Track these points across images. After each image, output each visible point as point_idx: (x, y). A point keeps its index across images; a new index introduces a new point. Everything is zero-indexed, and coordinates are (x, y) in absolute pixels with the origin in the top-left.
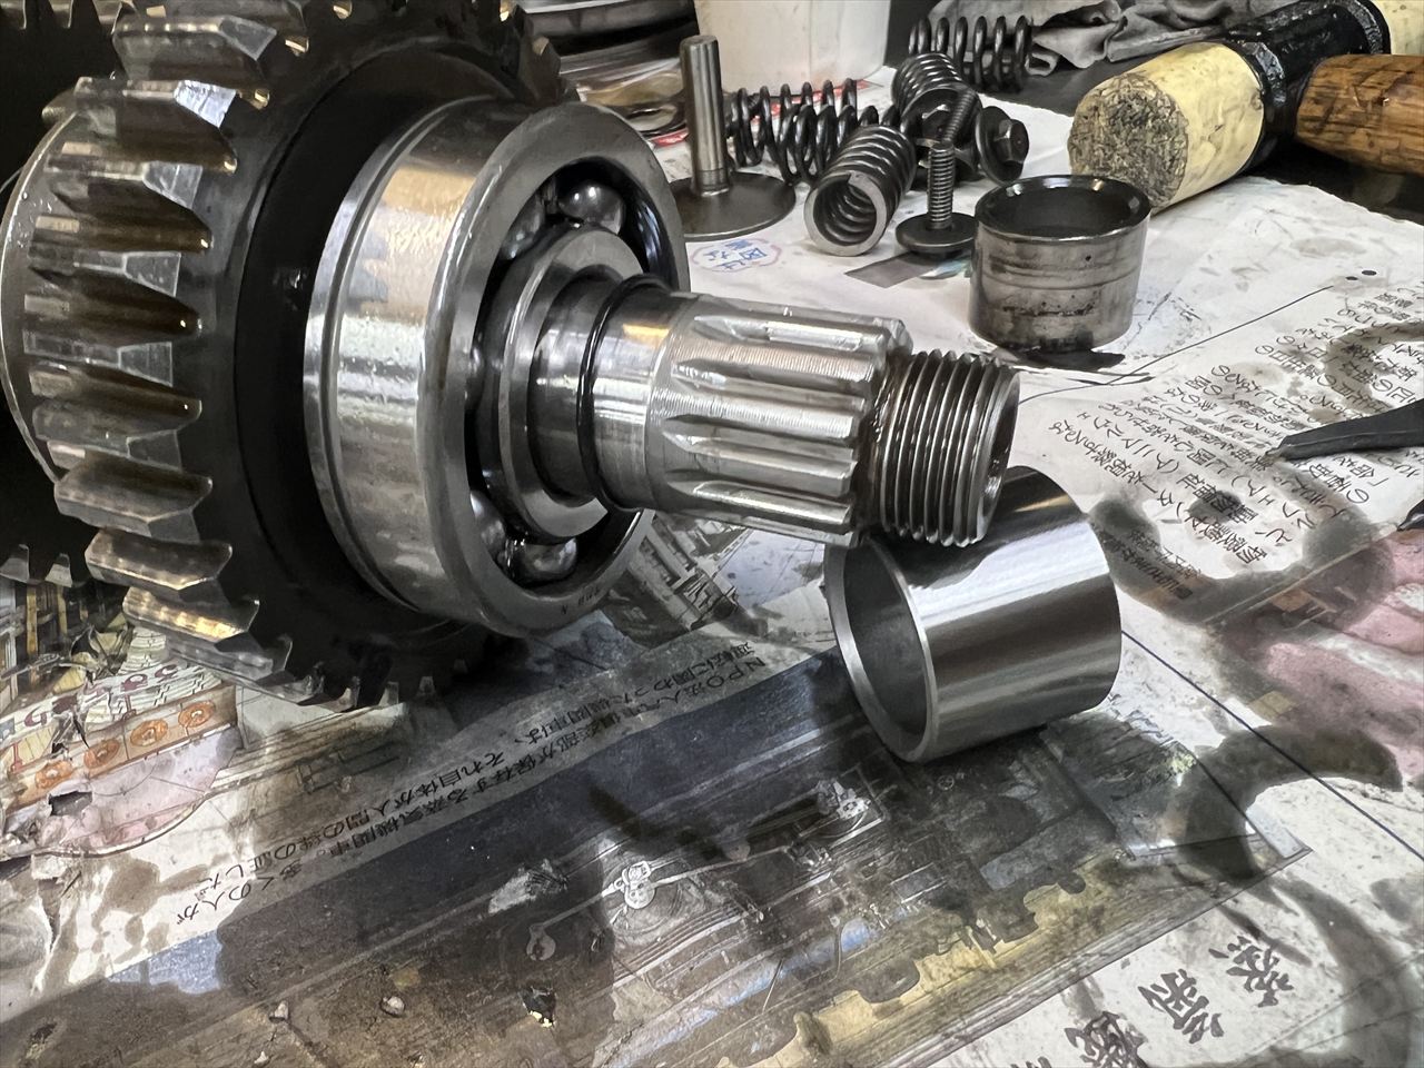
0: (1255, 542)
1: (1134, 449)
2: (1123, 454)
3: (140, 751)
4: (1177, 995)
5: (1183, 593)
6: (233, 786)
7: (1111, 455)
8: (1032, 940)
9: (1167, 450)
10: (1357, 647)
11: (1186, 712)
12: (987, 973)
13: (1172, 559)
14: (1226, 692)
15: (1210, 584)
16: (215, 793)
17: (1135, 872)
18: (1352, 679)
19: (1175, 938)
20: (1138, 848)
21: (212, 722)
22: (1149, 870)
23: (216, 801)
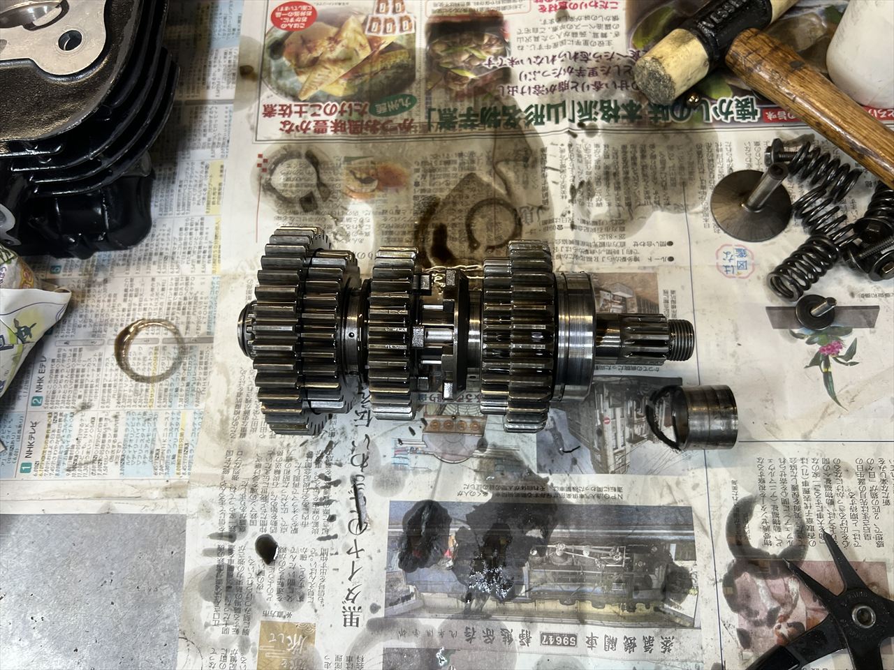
0: (772, 540)
1: (771, 485)
2: (767, 484)
3: (458, 431)
4: (649, 642)
5: (739, 543)
6: (478, 457)
7: (764, 482)
8: (632, 614)
9: (779, 491)
10: (764, 587)
11: (707, 579)
12: (619, 615)
13: (746, 530)
14: (720, 580)
15: (748, 545)
16: (472, 457)
17: (661, 611)
18: (753, 596)
19: (657, 630)
20: (666, 606)
21: (478, 432)
22: (664, 613)
23: (473, 459)
